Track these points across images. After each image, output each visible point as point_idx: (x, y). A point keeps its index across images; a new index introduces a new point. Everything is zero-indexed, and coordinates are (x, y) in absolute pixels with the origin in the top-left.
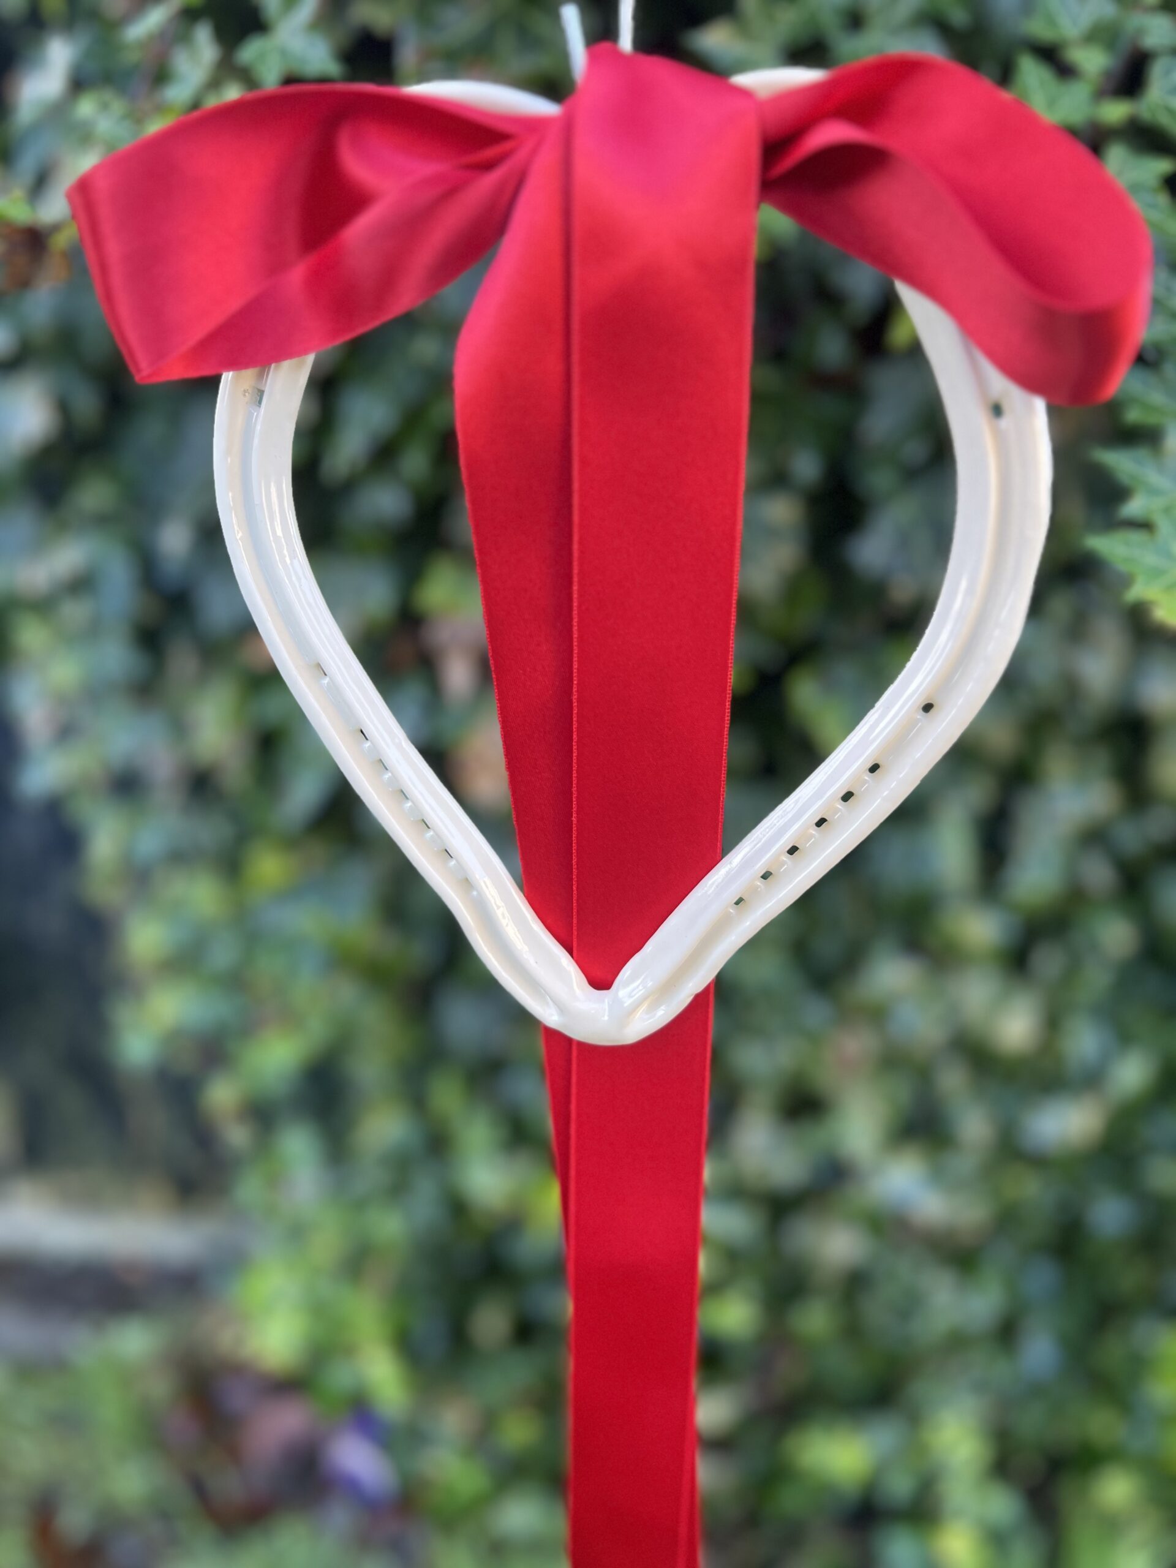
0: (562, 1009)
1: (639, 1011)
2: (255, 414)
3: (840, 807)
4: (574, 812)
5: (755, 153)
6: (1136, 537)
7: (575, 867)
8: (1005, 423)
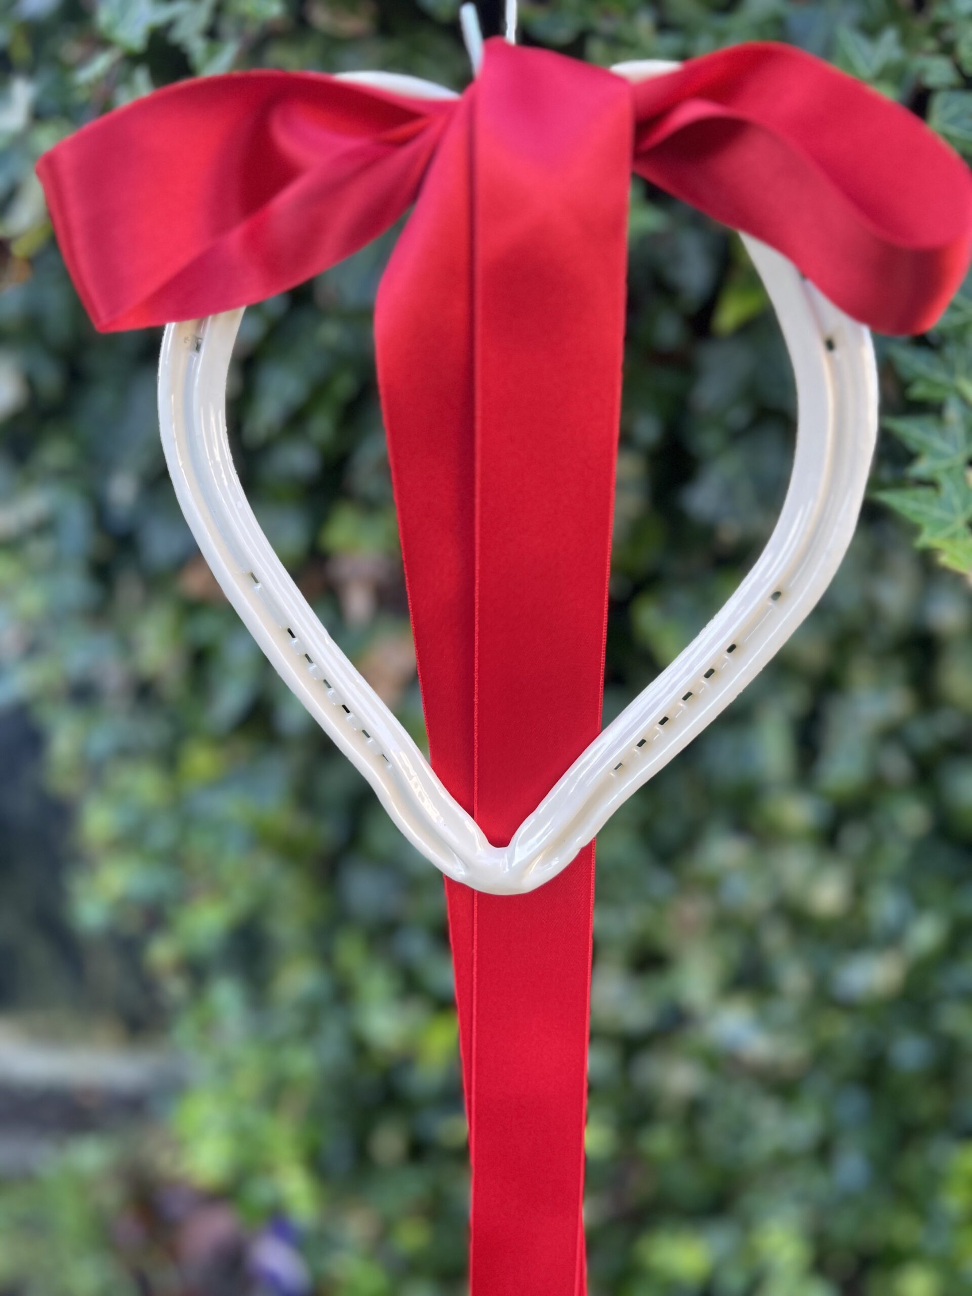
0: (467, 865)
1: (534, 864)
2: (195, 358)
3: (705, 683)
4: (476, 694)
5: (628, 129)
6: (923, 493)
7: (476, 741)
8: (838, 353)
